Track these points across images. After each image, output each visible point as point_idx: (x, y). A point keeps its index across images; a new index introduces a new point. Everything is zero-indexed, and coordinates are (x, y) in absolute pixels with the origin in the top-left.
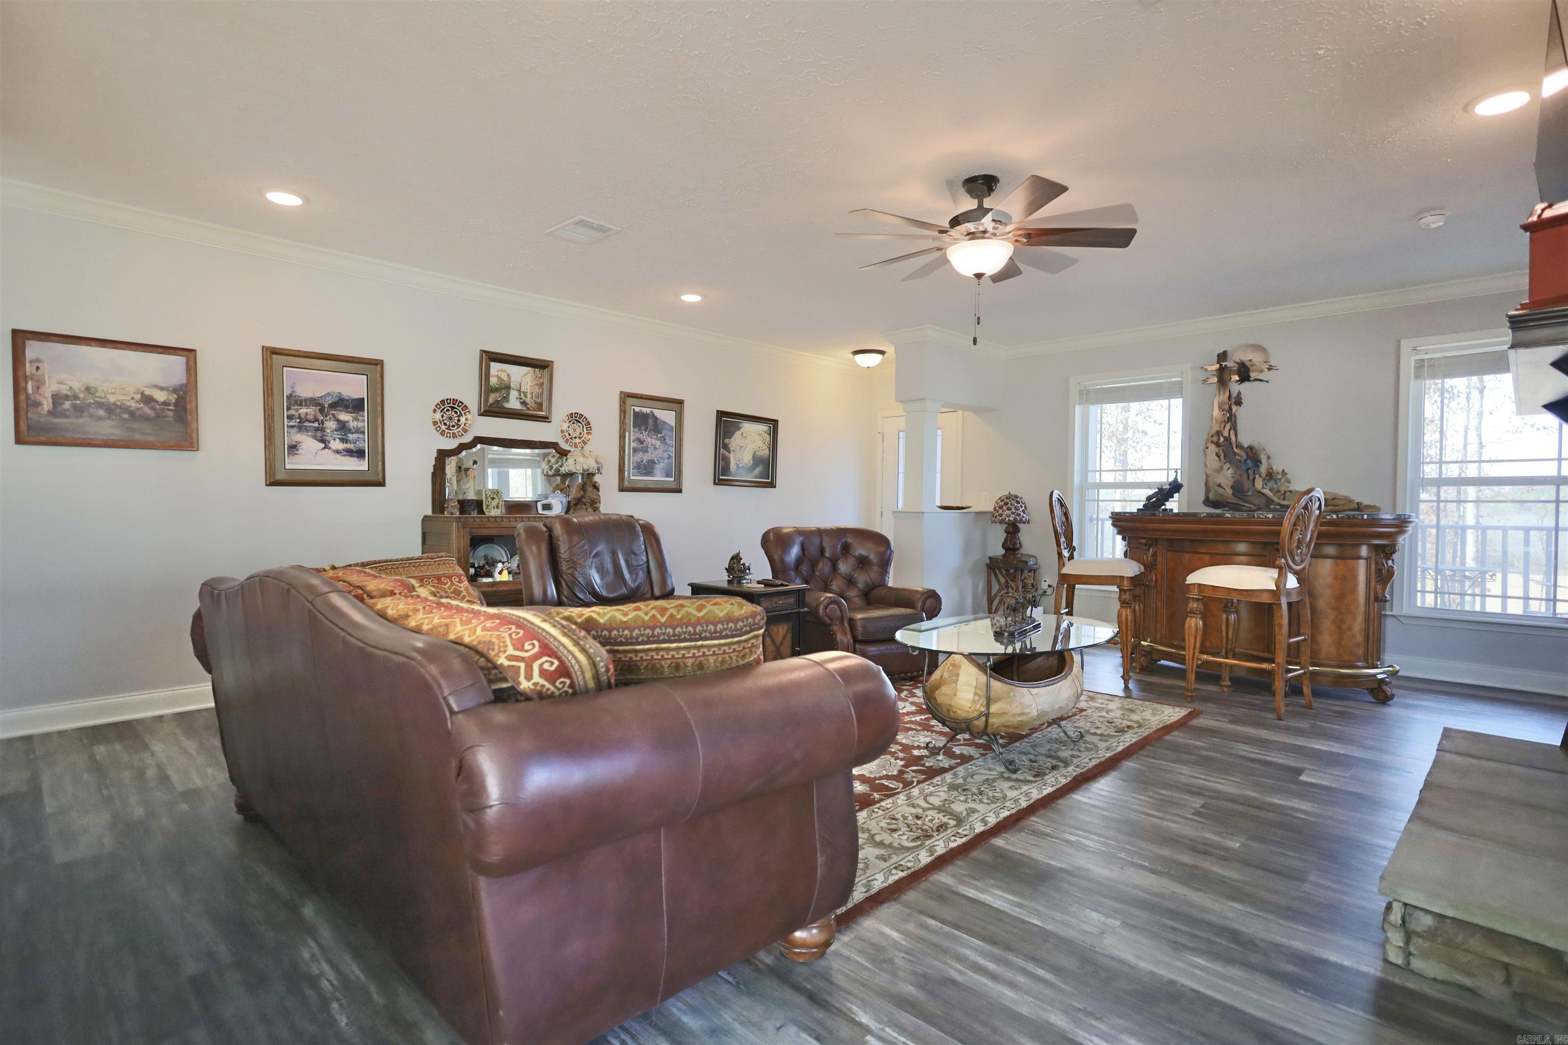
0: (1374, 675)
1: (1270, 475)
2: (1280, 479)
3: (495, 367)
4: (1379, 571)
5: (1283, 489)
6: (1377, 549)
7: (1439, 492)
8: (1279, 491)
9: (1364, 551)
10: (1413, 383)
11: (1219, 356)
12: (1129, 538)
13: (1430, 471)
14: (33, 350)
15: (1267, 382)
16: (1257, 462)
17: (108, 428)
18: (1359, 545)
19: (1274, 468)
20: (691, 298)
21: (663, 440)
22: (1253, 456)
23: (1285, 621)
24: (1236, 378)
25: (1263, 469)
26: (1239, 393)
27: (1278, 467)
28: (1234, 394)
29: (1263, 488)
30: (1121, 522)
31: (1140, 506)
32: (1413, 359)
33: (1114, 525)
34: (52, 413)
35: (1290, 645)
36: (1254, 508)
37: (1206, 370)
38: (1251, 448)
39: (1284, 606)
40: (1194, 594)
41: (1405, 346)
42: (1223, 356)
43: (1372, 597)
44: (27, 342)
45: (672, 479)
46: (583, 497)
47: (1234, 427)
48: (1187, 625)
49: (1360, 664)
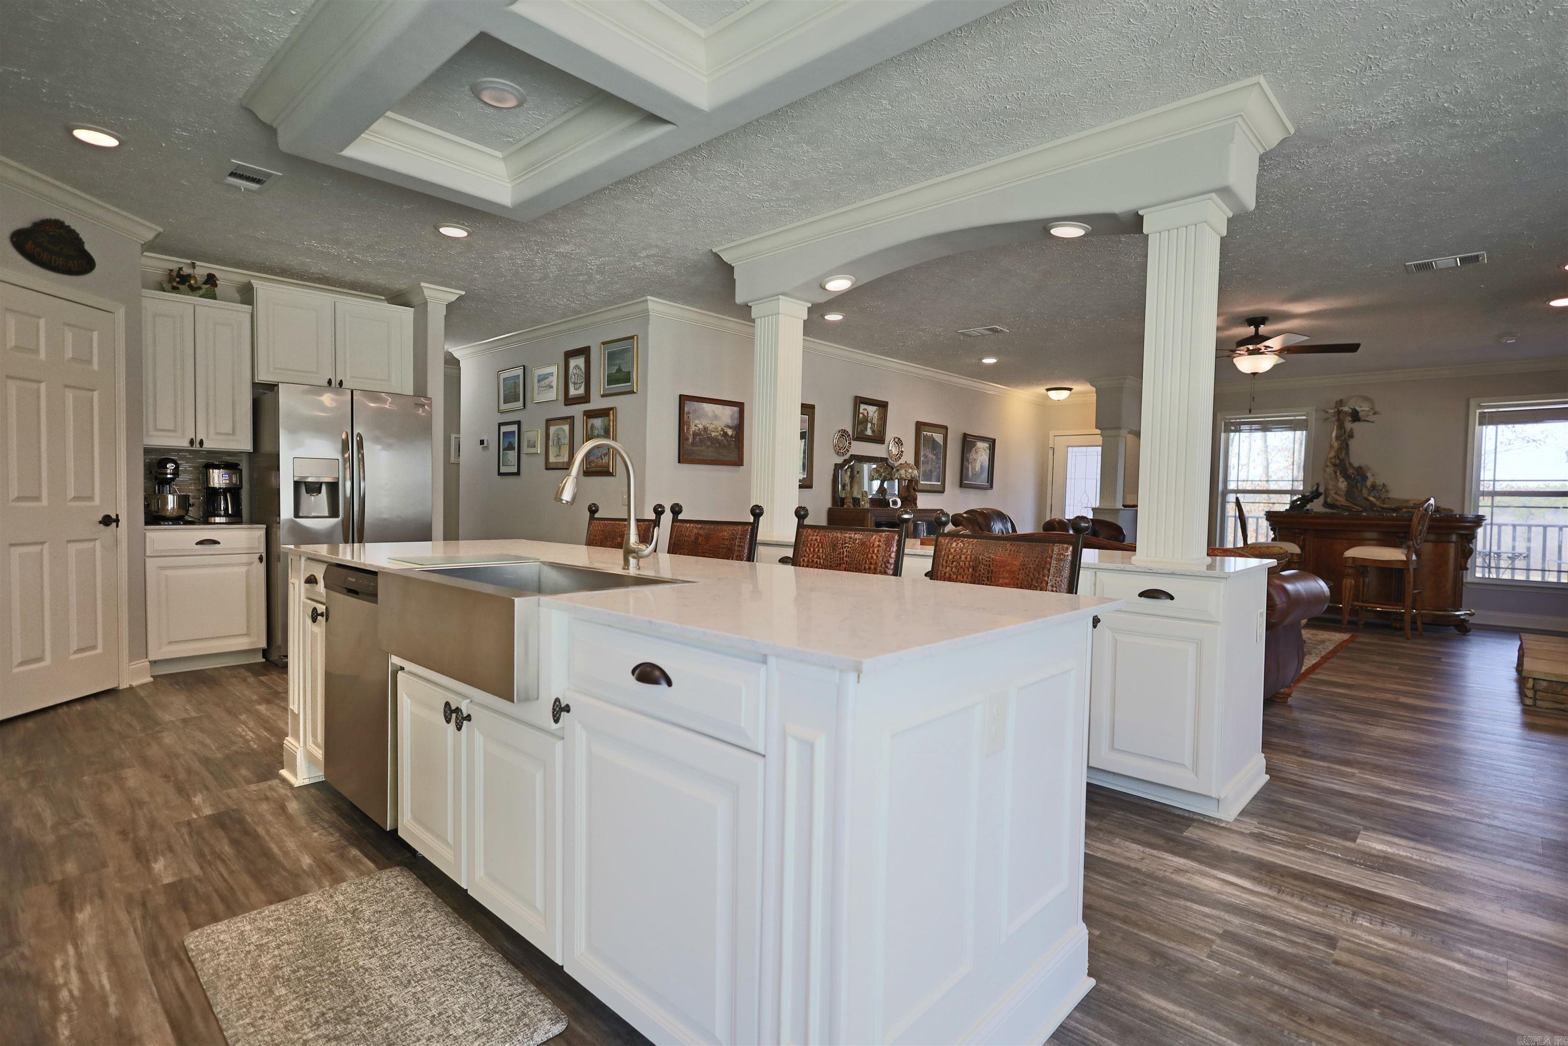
0: (1459, 616)
1: (1374, 487)
2: (1381, 490)
3: (863, 407)
4: (1463, 551)
5: (1383, 496)
6: (1462, 537)
7: (1493, 501)
8: (1380, 498)
9: (1454, 538)
10: (1477, 427)
11: (1337, 402)
12: (1280, 529)
13: (1486, 486)
14: (689, 406)
15: (1373, 422)
16: (1365, 478)
17: (709, 453)
18: (1451, 534)
19: (1377, 482)
20: (989, 361)
21: (936, 455)
22: (1361, 473)
23: (1412, 580)
24: (1350, 419)
25: (1369, 483)
26: (1351, 430)
27: (1379, 482)
28: (1348, 430)
29: (1368, 495)
30: (1272, 517)
31: (1288, 507)
32: (1478, 411)
33: (1267, 519)
34: (693, 444)
35: (1413, 594)
36: (1360, 509)
37: (1327, 412)
38: (1360, 468)
39: (1411, 570)
40: (1350, 563)
41: (1473, 403)
42: (1340, 403)
43: (1459, 567)
44: (686, 402)
45: (940, 483)
46: (908, 496)
47: (1347, 454)
48: (1344, 584)
49: (1450, 609)
